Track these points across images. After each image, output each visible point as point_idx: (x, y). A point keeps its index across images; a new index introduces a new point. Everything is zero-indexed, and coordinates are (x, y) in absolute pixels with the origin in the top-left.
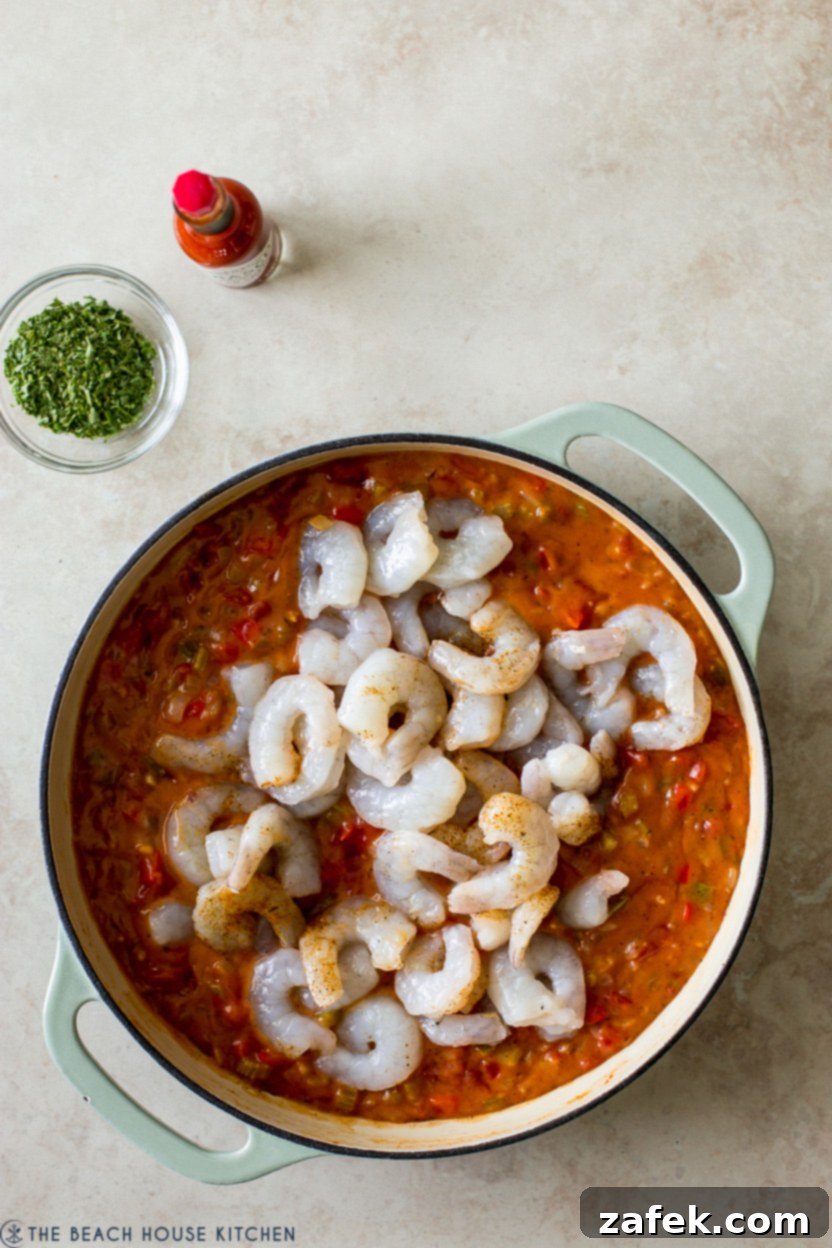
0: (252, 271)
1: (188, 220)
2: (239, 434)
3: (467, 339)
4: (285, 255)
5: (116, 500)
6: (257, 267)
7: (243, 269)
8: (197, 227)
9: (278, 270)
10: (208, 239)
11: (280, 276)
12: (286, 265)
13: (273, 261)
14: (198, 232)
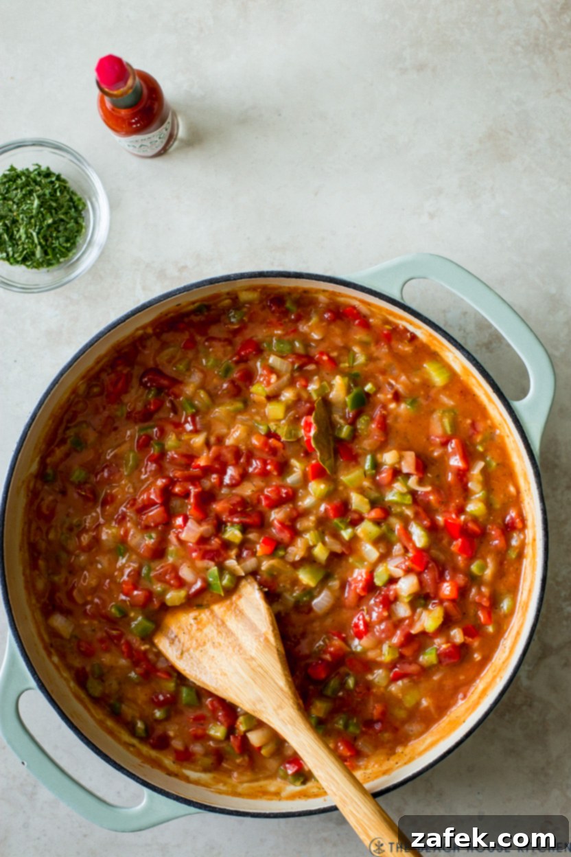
0: (156, 141)
1: (108, 95)
2: (148, 265)
3: (316, 194)
4: (181, 132)
6: (160, 138)
7: (149, 138)
9: (176, 144)
10: (123, 112)
12: (182, 141)
13: (171, 137)
14: (115, 105)
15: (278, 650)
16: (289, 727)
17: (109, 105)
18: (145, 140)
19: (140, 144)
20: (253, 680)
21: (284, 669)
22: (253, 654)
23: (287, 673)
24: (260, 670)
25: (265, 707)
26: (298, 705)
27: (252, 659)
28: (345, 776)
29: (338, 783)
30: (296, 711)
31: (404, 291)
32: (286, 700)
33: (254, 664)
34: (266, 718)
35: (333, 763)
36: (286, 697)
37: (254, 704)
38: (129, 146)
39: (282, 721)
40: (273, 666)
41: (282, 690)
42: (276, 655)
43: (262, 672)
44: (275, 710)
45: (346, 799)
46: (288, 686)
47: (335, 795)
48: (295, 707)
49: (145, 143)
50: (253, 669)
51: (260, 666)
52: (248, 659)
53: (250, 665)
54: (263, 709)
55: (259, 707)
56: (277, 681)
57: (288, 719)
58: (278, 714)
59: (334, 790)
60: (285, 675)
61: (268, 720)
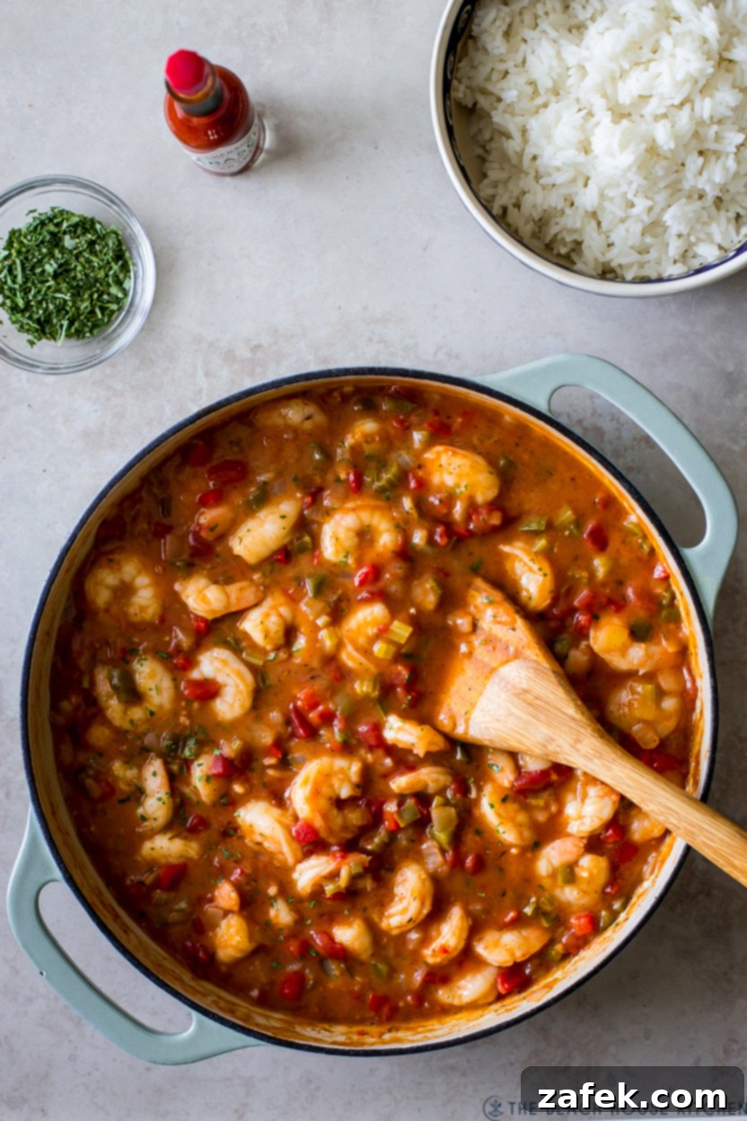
0: (244, 151)
1: (180, 100)
2: (211, 345)
3: (425, 249)
4: (269, 141)
5: (96, 411)
6: (248, 146)
7: (237, 148)
8: (189, 107)
9: (262, 157)
10: (195, 121)
11: (265, 163)
12: (269, 152)
13: (258, 149)
14: (188, 112)
15: (554, 672)
16: (596, 761)
17: (180, 112)
18: (232, 152)
19: (225, 158)
20: (534, 717)
21: (567, 692)
22: (525, 685)
24: (538, 702)
26: (598, 731)
27: (526, 691)
29: (677, 813)
30: (599, 739)
31: (552, 401)
32: (582, 730)
33: (529, 697)
34: (565, 759)
35: (664, 789)
36: (582, 727)
37: (544, 746)
38: (211, 163)
39: (586, 757)
40: (553, 693)
41: (573, 719)
42: (553, 678)
43: (542, 704)
44: (572, 746)
45: (691, 827)
46: (579, 712)
47: (678, 828)
48: (596, 735)
49: (231, 156)
50: (530, 704)
51: (537, 698)
52: (520, 694)
53: (524, 701)
54: (558, 749)
55: (551, 748)
56: (565, 710)
57: (592, 752)
58: (578, 750)
59: (675, 822)
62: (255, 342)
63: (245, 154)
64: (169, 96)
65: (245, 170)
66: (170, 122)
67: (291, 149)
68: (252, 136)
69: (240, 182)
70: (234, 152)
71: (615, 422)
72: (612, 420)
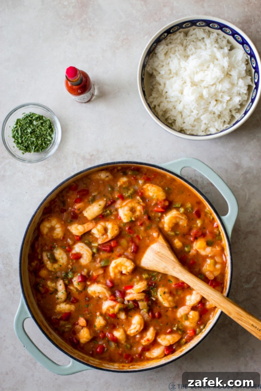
0: (89, 96)
1: (70, 81)
2: (78, 154)
4: (96, 93)
5: (42, 174)
6: (90, 94)
8: (73, 83)
9: (94, 97)
10: (74, 87)
11: (95, 99)
12: (96, 96)
13: (93, 95)
14: (72, 85)
16: (180, 274)
17: (69, 84)
19: (83, 98)
20: (161, 260)
22: (159, 250)
23: (173, 254)
24: (163, 256)
25: (169, 269)
27: (159, 252)
28: (206, 286)
29: (204, 290)
31: (182, 171)
32: (176, 264)
33: (160, 254)
35: (200, 282)
36: (176, 263)
37: (164, 269)
38: (79, 99)
39: (177, 272)
41: (173, 261)
44: (173, 269)
45: (209, 295)
48: (180, 266)
49: (85, 97)
50: (160, 256)
51: (162, 254)
52: (157, 253)
53: (158, 255)
54: (168, 270)
55: (166, 270)
56: (171, 258)
57: (178, 271)
58: (174, 270)
59: (203, 292)
60: (173, 255)
61: (172, 274)
62: (92, 154)
63: (89, 97)
64: (66, 79)
65: (89, 101)
66: (67, 87)
67: (103, 95)
68: (91, 91)
69: (88, 105)
70: (86, 96)
71: (202, 178)
72: (201, 178)
